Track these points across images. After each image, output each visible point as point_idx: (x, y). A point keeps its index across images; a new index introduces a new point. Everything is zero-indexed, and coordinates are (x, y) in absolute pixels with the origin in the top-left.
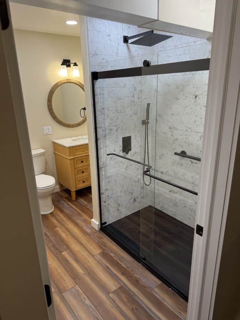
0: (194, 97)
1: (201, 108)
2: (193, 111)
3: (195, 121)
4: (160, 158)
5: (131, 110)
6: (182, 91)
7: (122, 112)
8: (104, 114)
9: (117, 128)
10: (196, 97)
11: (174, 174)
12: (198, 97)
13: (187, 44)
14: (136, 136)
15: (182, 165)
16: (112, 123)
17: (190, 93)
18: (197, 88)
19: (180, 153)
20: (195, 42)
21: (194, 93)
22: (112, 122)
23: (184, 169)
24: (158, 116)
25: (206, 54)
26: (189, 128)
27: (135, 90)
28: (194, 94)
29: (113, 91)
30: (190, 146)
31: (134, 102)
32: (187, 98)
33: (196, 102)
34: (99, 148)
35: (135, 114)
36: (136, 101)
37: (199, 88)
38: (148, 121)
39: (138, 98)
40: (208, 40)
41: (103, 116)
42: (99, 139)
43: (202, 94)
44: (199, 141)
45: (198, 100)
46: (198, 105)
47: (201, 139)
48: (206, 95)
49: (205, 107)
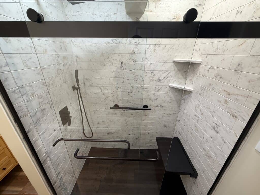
0: (120, 63)
1: (127, 72)
2: (121, 74)
3: (123, 81)
4: (94, 113)
5: (60, 79)
6: (108, 58)
7: (51, 84)
8: (26, 94)
9: (50, 105)
10: (122, 63)
11: (110, 121)
12: (123, 63)
13: (107, 14)
14: (71, 103)
15: (116, 114)
16: (42, 102)
17: (116, 60)
18: (122, 56)
19: (113, 106)
20: (115, 14)
22: (41, 100)
23: (118, 116)
24: (85, 80)
26: (119, 88)
27: (58, 57)
28: (119, 61)
29: (31, 58)
30: (121, 100)
31: (61, 70)
32: (113, 64)
33: (123, 68)
34: (33, 143)
35: (65, 82)
36: (63, 69)
37: (124, 56)
38: (79, 87)
39: (64, 65)
40: (128, 14)
41: (25, 97)
42: (29, 132)
43: (127, 61)
44: (128, 96)
45: (124, 66)
46: (125, 69)
47: (129, 94)
48: (130, 62)
49: (130, 71)
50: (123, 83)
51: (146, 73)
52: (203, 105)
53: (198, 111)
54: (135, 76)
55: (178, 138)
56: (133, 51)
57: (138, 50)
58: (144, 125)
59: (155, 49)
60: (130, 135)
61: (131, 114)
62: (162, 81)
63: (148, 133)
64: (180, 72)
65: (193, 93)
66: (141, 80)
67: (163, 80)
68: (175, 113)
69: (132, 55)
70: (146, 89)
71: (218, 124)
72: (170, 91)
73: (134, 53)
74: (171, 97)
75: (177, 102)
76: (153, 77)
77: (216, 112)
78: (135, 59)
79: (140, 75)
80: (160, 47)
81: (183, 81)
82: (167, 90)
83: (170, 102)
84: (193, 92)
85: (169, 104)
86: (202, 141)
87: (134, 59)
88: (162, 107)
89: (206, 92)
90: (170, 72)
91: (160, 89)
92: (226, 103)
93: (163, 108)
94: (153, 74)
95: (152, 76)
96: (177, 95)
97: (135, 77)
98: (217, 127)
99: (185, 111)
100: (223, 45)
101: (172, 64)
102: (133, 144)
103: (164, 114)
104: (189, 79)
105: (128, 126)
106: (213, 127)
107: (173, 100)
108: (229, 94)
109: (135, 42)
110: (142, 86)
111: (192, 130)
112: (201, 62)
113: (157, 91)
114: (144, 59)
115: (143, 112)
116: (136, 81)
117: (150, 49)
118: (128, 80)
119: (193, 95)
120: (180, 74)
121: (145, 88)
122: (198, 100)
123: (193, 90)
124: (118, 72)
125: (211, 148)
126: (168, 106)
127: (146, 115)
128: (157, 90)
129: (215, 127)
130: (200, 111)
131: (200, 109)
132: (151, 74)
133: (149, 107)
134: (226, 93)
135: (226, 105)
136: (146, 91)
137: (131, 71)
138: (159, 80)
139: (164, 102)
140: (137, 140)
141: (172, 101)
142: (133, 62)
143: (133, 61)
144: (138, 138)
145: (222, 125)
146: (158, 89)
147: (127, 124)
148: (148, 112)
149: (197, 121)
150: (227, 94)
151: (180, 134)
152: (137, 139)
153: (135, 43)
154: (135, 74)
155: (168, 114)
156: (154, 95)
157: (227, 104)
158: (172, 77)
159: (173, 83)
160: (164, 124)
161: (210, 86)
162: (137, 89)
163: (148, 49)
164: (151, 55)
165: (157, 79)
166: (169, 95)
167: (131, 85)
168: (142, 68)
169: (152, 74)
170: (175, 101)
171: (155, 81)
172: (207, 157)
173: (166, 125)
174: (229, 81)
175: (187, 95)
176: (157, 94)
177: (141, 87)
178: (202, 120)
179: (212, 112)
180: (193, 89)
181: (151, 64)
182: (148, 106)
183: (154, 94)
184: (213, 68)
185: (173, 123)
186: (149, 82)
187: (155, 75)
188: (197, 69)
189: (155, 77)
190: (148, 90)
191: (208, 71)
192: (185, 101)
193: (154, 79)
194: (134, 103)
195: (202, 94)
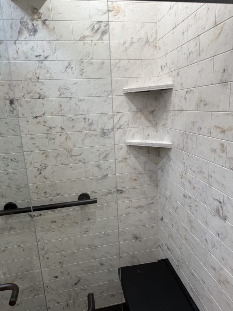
0: (8, 102)
1: (27, 121)
2: (13, 128)
10: (12, 102)
12: (15, 102)
15: (12, 228)
18: (10, 87)
21: (5, 95)
23: (18, 234)
25: (14, 26)
26: (11, 160)
28: (5, 97)
30: (22, 190)
33: (15, 112)
37: (14, 86)
43: (24, 96)
44: (38, 176)
45: (18, 108)
46: (21, 115)
47: (40, 173)
48: (32, 98)
49: (35, 119)
50: (20, 147)
51: (73, 120)
52: (191, 169)
53: (187, 183)
54: (48, 128)
55: (167, 259)
56: (36, 74)
57: (46, 72)
58: (89, 245)
59: (83, 69)
60: (56, 277)
61: (52, 222)
62: (111, 135)
63: (102, 265)
64: (143, 114)
65: (172, 150)
66: (64, 137)
67: (112, 133)
68: (152, 202)
69: (35, 84)
70: (78, 157)
71: (221, 201)
72: (131, 155)
73: (38, 78)
74: (135, 169)
75: (150, 177)
76: (89, 128)
77: (213, 174)
78: (41, 92)
79: (59, 126)
80: (92, 64)
81: (151, 130)
82: (123, 152)
83: (136, 180)
84: (171, 148)
85: (134, 184)
86: (206, 251)
87: (39, 91)
88: (121, 193)
89: (191, 139)
90: (122, 116)
91: (108, 152)
92: (224, 151)
93: (123, 195)
94: (87, 123)
95: (86, 126)
96: (146, 162)
97: (48, 130)
98: (222, 207)
99: (168, 193)
100: (196, 45)
101: (124, 98)
102: (70, 302)
103: (129, 207)
104: (161, 125)
105: (47, 256)
106: (216, 210)
107: (141, 174)
108: (224, 132)
109: (37, 56)
110: (67, 151)
111: (186, 230)
112: (172, 85)
113: (104, 158)
114: (62, 90)
115: (80, 212)
116: (53, 141)
117: (72, 70)
118: (32, 138)
119: (172, 154)
120: (143, 117)
121: (76, 154)
122: (182, 162)
123: (170, 143)
124: (6, 123)
125: (223, 259)
126: (134, 188)
127: (89, 219)
128: (102, 156)
129: (218, 208)
130: (190, 182)
131: (188, 180)
132: (83, 123)
133: (92, 196)
134: (219, 130)
135: (224, 155)
136: (80, 161)
137: (36, 117)
138: (104, 133)
139: (123, 181)
140: (77, 288)
141: (140, 176)
142: (39, 98)
143: (38, 96)
144: (79, 281)
145: (228, 198)
146: (105, 154)
147: (46, 248)
148: (91, 210)
149: (190, 206)
150: (221, 132)
151: (169, 249)
152: (76, 284)
153: (38, 59)
154: (47, 125)
155: (136, 208)
156: (100, 168)
157: (226, 151)
158: (129, 125)
159: (133, 136)
160: (133, 234)
161: (194, 125)
162: (59, 158)
163: (67, 69)
164: (76, 81)
165: (98, 133)
166: (131, 164)
167: (42, 152)
168: (62, 110)
169: (85, 122)
170: (145, 175)
171: (96, 136)
172: (222, 283)
173: (138, 235)
174: (218, 106)
175: (164, 157)
176: (105, 164)
177: (65, 151)
178: (196, 201)
179: (207, 178)
180: (172, 143)
181: (80, 100)
182: (90, 195)
183: (98, 166)
184: (191, 91)
185: (153, 227)
186: (83, 140)
187: (92, 123)
188: (169, 102)
189: (94, 127)
190: (84, 159)
191: (185, 98)
192: (163, 173)
193: (91, 132)
194: (54, 193)
195: (185, 148)
